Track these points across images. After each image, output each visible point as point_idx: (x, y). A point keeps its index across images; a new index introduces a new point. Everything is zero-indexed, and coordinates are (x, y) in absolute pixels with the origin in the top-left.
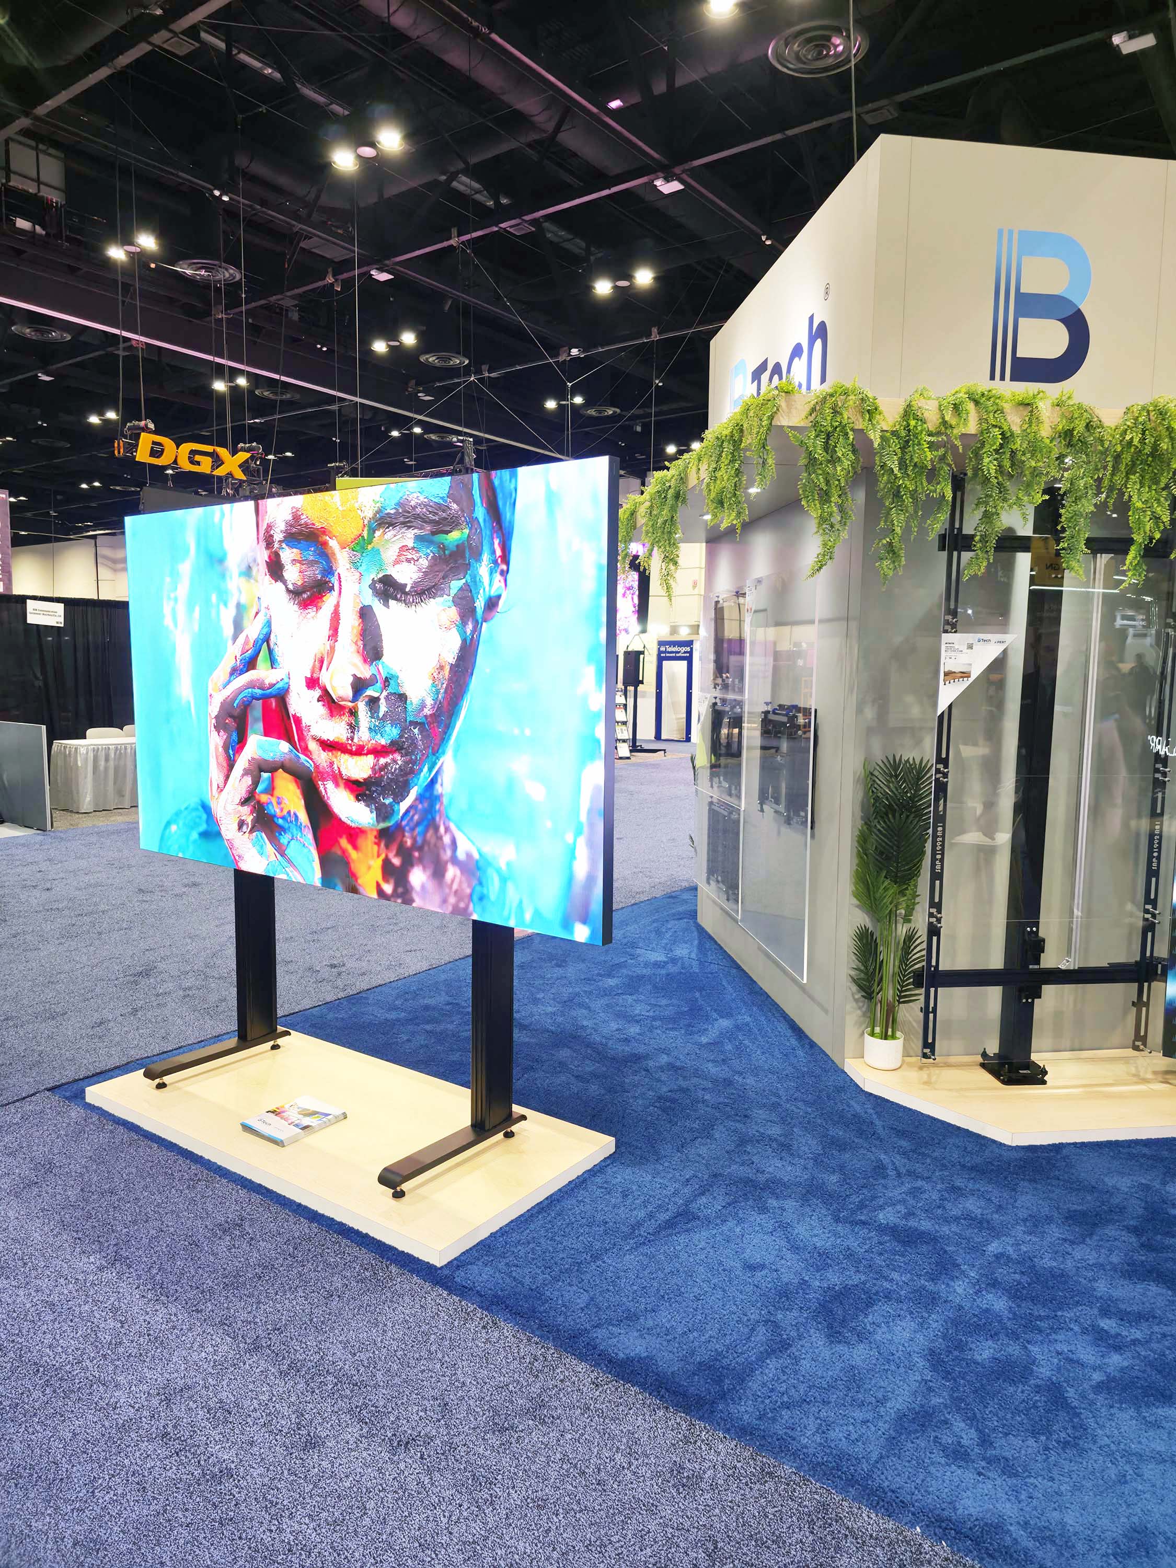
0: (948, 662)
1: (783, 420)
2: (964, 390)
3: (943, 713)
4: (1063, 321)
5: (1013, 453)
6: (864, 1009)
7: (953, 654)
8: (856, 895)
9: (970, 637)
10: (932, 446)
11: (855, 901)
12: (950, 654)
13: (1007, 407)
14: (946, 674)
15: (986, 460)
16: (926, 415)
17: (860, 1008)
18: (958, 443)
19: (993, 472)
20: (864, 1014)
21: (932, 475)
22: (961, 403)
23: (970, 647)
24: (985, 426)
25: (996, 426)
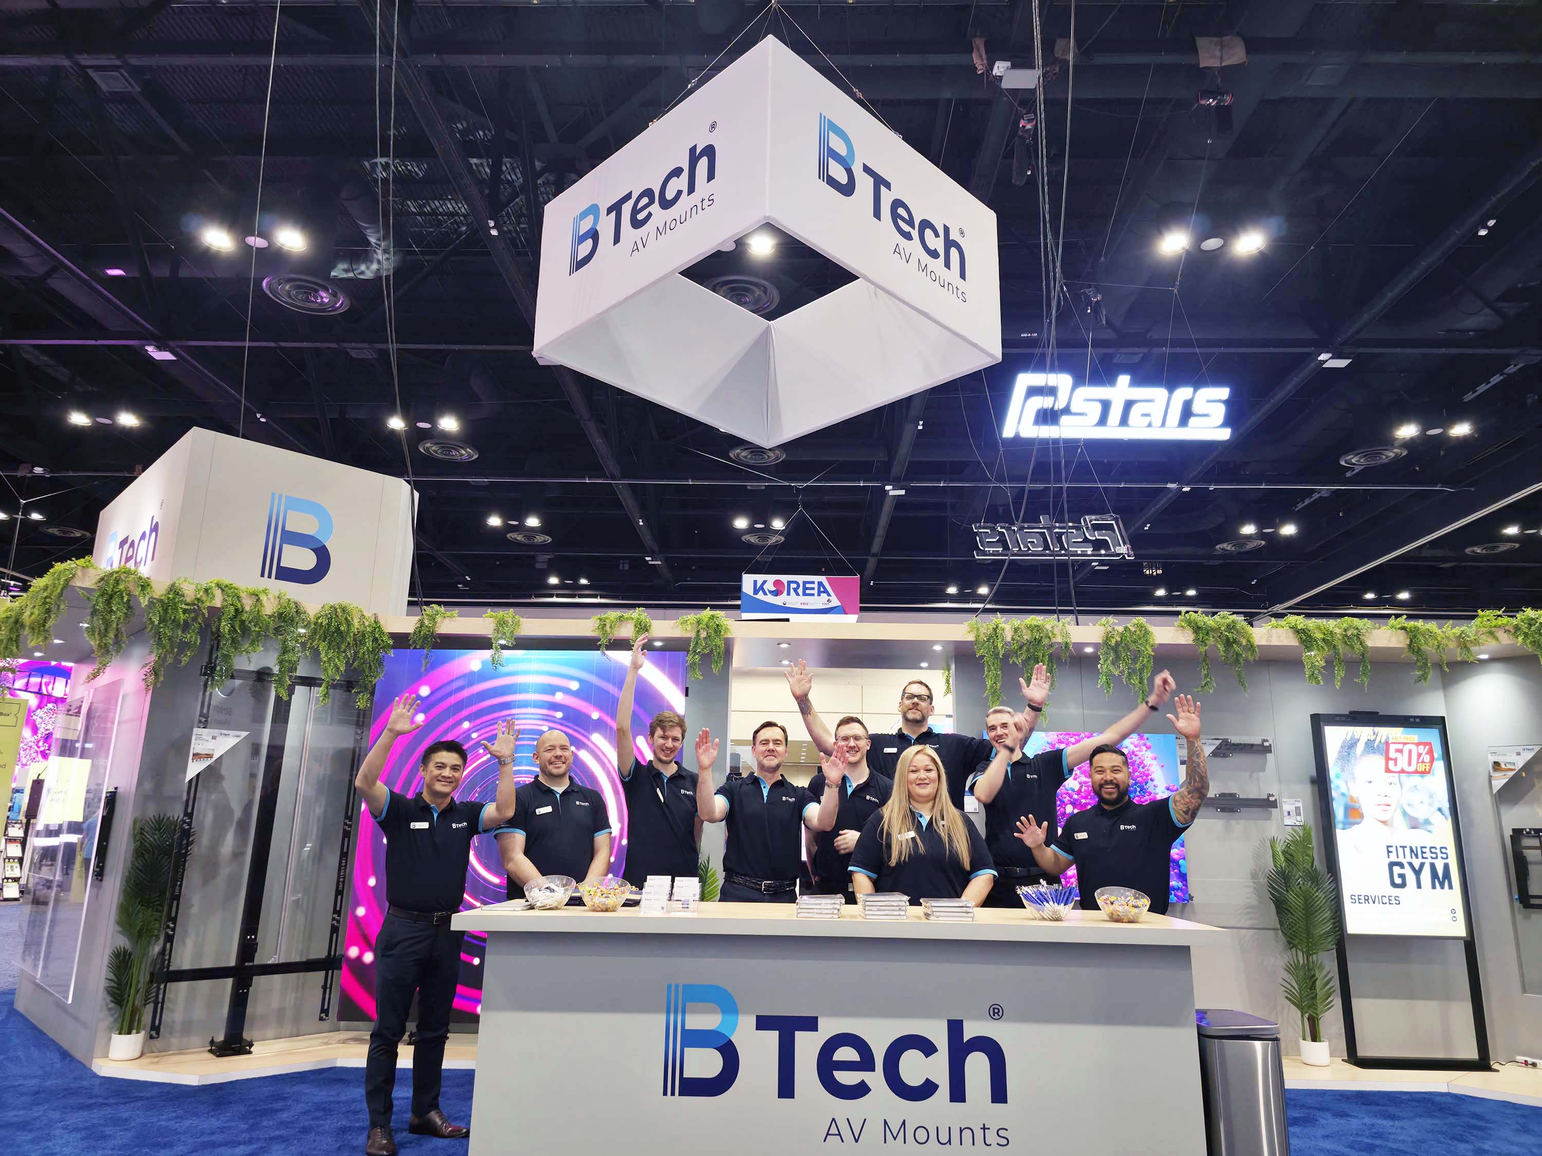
0: (196, 746)
1: (77, 583)
2: (215, 582)
3: (191, 781)
4: (313, 550)
5: (242, 622)
6: (116, 1016)
7: (201, 742)
8: (119, 923)
9: (216, 732)
10: (185, 611)
11: (119, 929)
12: (198, 741)
13: (243, 595)
14: (194, 755)
15: (223, 623)
16: (186, 592)
17: (112, 1015)
18: (205, 611)
19: (227, 631)
20: (116, 1021)
21: (186, 626)
22: (210, 588)
23: (214, 738)
24: (225, 603)
25: (232, 605)
